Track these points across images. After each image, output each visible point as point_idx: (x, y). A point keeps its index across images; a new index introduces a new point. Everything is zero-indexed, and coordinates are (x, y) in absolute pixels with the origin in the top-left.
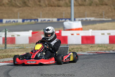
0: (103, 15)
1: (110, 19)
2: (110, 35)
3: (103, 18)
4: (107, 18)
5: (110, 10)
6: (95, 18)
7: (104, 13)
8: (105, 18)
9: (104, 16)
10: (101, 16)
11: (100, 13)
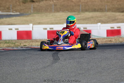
0: (11, 8)
1: (18, 13)
2: (18, 30)
3: (10, 12)
4: (14, 12)
5: (18, 3)
6: (2, 12)
7: (11, 7)
8: (13, 12)
9: (11, 10)
10: (8, 9)
11: (7, 6)
